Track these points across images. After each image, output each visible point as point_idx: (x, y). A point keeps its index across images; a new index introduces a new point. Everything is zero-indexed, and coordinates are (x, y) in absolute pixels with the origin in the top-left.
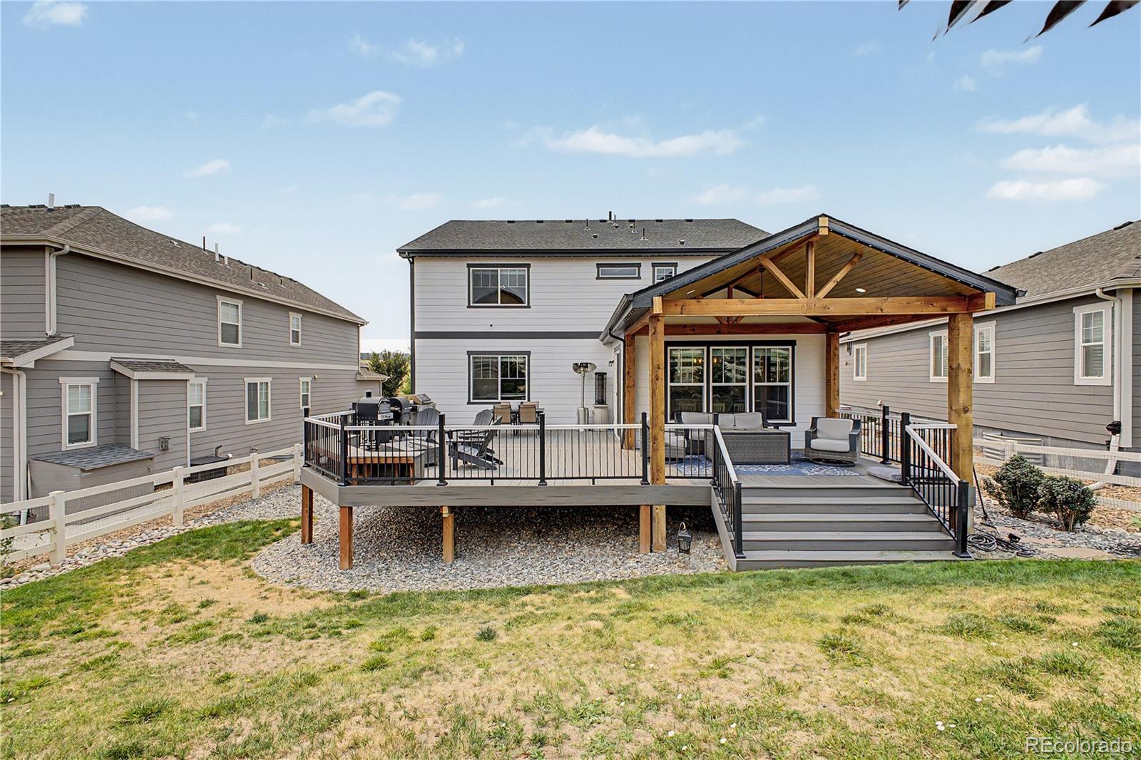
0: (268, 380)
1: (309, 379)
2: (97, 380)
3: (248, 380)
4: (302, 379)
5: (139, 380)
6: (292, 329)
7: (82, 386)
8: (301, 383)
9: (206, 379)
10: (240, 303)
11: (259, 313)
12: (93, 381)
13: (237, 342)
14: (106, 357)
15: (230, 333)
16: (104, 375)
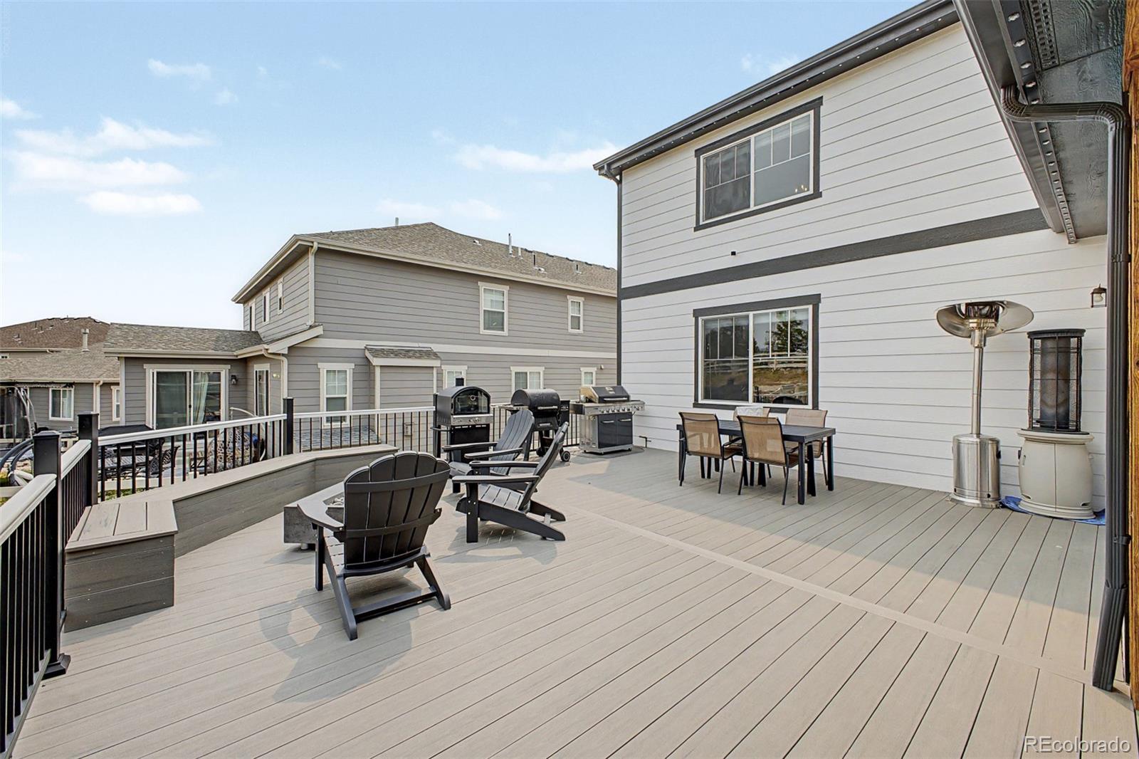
0: (541, 369)
1: (594, 370)
2: (352, 366)
3: (515, 369)
4: (584, 370)
5: (381, 366)
6: (571, 314)
7: (339, 371)
8: (583, 373)
9: (466, 367)
10: (505, 289)
11: (525, 297)
12: (349, 367)
13: (502, 329)
14: (360, 344)
15: (494, 320)
16: (360, 361)
